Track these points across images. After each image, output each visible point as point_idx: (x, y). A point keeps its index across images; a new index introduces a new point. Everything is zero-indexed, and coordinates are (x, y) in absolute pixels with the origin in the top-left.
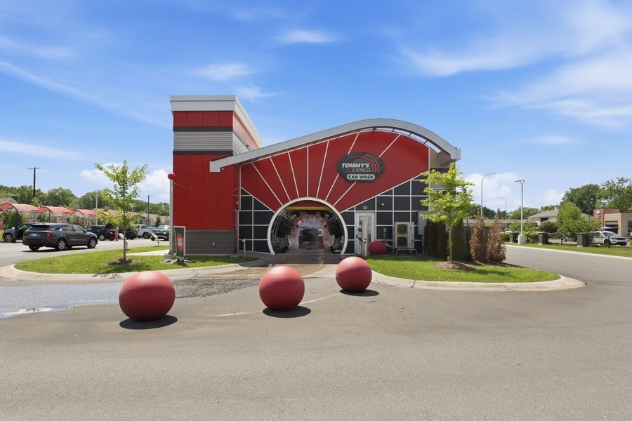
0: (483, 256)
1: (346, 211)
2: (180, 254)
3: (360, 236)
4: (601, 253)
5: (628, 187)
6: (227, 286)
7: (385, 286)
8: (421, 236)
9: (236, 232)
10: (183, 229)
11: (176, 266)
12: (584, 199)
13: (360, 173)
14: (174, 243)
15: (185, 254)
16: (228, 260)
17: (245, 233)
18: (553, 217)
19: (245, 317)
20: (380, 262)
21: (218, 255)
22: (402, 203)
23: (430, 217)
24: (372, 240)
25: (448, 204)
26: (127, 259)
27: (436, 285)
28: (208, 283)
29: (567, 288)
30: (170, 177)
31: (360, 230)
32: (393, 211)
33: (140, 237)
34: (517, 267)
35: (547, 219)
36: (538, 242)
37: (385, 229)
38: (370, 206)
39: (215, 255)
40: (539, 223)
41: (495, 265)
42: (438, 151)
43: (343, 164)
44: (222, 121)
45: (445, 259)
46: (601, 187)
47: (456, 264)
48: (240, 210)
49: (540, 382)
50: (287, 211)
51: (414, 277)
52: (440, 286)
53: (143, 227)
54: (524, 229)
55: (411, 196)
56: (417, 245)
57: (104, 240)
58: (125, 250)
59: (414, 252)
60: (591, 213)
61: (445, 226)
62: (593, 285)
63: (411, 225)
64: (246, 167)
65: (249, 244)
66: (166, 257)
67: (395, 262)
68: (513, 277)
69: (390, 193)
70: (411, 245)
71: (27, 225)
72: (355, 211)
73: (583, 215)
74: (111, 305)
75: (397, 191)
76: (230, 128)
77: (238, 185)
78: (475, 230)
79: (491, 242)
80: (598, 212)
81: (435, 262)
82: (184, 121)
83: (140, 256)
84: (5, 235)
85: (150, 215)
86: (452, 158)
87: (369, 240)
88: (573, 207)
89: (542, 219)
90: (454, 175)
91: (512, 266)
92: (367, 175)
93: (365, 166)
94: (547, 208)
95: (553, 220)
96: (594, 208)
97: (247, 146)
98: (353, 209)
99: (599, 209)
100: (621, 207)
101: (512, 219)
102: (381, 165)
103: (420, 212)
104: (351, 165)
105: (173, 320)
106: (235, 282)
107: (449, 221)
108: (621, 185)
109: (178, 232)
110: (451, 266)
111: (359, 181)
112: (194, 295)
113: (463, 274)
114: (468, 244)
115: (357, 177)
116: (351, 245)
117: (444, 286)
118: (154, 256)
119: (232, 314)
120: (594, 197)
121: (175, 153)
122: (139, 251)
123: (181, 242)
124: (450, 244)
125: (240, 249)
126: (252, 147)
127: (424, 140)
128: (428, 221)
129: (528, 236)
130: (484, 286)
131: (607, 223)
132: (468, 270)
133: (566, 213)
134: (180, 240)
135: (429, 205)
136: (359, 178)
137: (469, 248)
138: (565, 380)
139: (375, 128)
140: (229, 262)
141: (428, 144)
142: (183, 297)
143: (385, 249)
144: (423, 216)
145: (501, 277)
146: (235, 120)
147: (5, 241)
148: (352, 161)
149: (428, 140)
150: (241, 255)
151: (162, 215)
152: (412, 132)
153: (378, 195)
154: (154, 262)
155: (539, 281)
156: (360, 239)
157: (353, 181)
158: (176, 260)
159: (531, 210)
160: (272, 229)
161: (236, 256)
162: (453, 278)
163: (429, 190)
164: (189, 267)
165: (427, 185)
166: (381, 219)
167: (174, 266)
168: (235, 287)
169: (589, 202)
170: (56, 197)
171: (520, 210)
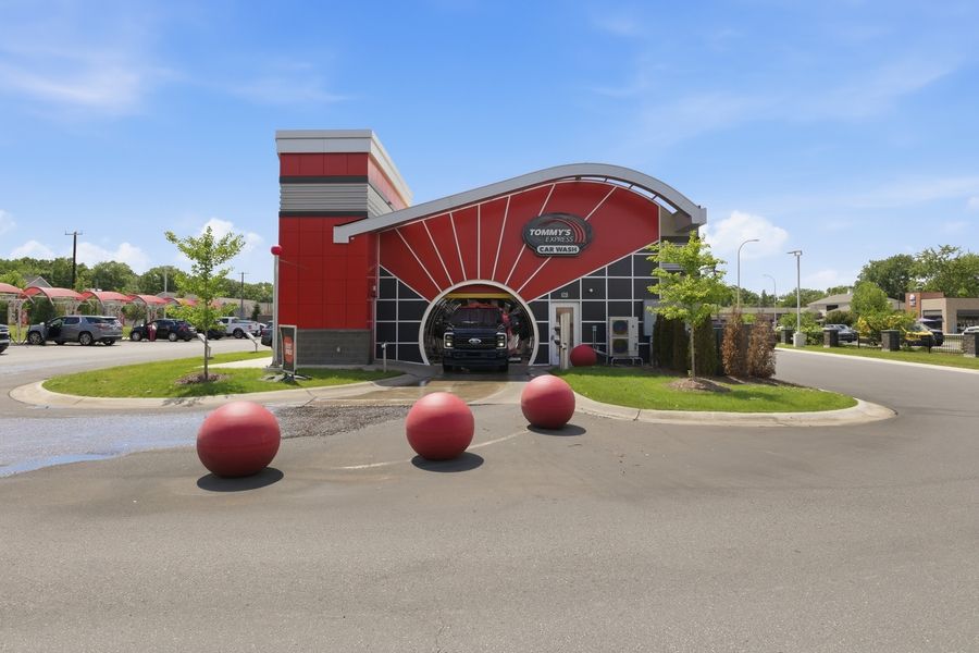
0: (741, 369)
1: (535, 300)
2: (288, 366)
3: (557, 338)
4: (917, 361)
5: (956, 259)
6: (358, 418)
7: (593, 418)
8: (649, 337)
9: (372, 332)
10: (293, 329)
11: (283, 385)
12: (891, 278)
13: (557, 243)
14: (279, 348)
15: (296, 367)
16: (359, 375)
17: (385, 333)
18: (845, 304)
19: (384, 470)
20: (588, 378)
21: (344, 367)
22: (619, 289)
23: (662, 312)
24: (576, 345)
25: (689, 293)
26: (210, 375)
27: (671, 417)
28: (331, 413)
29: (866, 420)
30: (275, 251)
31: (558, 330)
32: (607, 300)
33: (229, 335)
34: (793, 385)
35: (836, 307)
36: (823, 343)
37: (595, 327)
38: (572, 293)
39: (340, 367)
40: (824, 313)
41: (760, 382)
42: (673, 211)
43: (532, 231)
44: (352, 167)
45: (685, 374)
46: (916, 259)
47: (701, 382)
48: (378, 299)
49: (830, 581)
50: (447, 300)
51: (639, 404)
52: (678, 418)
53: (234, 321)
54: (802, 324)
55: (633, 277)
56: (643, 350)
57: (175, 341)
58: (207, 359)
59: (638, 362)
60: (902, 298)
61: (684, 324)
62: (908, 415)
63: (633, 321)
64: (388, 236)
65: (391, 349)
66: (267, 371)
67: (609, 378)
68: (787, 402)
69: (602, 273)
70: (633, 352)
71: (62, 319)
72: (549, 300)
73: (889, 301)
74: (185, 451)
75: (612, 270)
76: (364, 179)
77: (375, 261)
78: (730, 330)
79: (753, 348)
80: (912, 296)
81: (670, 379)
82: (297, 168)
83: (228, 369)
84: (30, 334)
85: (245, 301)
86: (694, 222)
87: (572, 344)
88: (874, 290)
89: (830, 307)
90: (697, 250)
91: (785, 384)
92: (567, 247)
93: (564, 233)
94: (835, 291)
95: (845, 309)
96: (906, 290)
97: (389, 204)
98: (547, 297)
99: (913, 292)
100: (945, 289)
101: (783, 306)
102: (588, 233)
103: (646, 302)
104: (543, 232)
105: (277, 475)
106: (370, 411)
107: (690, 318)
108: (945, 256)
109: (286, 333)
110: (694, 384)
111: (555, 256)
112: (309, 433)
113: (713, 399)
114: (719, 351)
115: (552, 249)
116: (544, 351)
117: (683, 418)
118: (250, 370)
119: (367, 466)
120: (906, 274)
121: (283, 215)
122: (228, 361)
123: (291, 349)
124: (693, 351)
125: (377, 357)
126: (398, 206)
127: (651, 195)
128: (660, 317)
129: (808, 334)
130: (743, 418)
131: (926, 314)
132: (720, 391)
133: (864, 298)
134: (288, 345)
135: (660, 293)
136: (555, 252)
137: (720, 357)
138: (867, 578)
139: (578, 177)
140: (362, 379)
141: (658, 200)
142: (292, 437)
143: (594, 357)
144: (652, 310)
145: (769, 403)
146: (370, 165)
147: (30, 343)
148: (545, 225)
149: (657, 194)
150: (380, 367)
151: (262, 302)
152: (633, 184)
153: (584, 277)
154: (250, 379)
155: (826, 410)
156: (558, 343)
157: (545, 256)
158: (282, 376)
159: (811, 293)
160: (426, 327)
161: (371, 368)
162: (697, 405)
163: (660, 272)
164: (302, 387)
165: (657, 265)
166: (588, 311)
167: (279, 385)
168: (370, 420)
169: (898, 281)
170: (105, 275)
171: (796, 293)
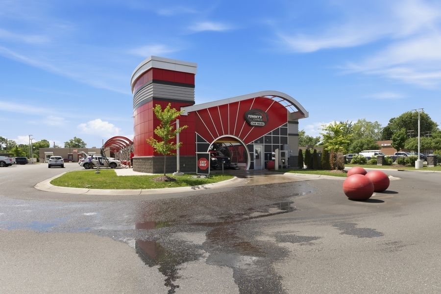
1: (249, 144)
2: (203, 171)
9: (196, 158)
13: (257, 121)
22: (276, 140)
32: (272, 144)
37: (268, 155)
38: (261, 141)
42: (292, 112)
43: (249, 116)
44: (187, 80)
50: (217, 143)
55: (280, 136)
69: (270, 134)
75: (274, 133)
76: (193, 86)
86: (305, 116)
92: (260, 123)
93: (259, 117)
98: (253, 143)
102: (267, 117)
104: (253, 116)
111: (256, 126)
115: (256, 124)
116: (252, 165)
127: (289, 105)
148: (253, 114)
149: (292, 104)
152: (286, 100)
153: (265, 135)
157: (253, 126)
